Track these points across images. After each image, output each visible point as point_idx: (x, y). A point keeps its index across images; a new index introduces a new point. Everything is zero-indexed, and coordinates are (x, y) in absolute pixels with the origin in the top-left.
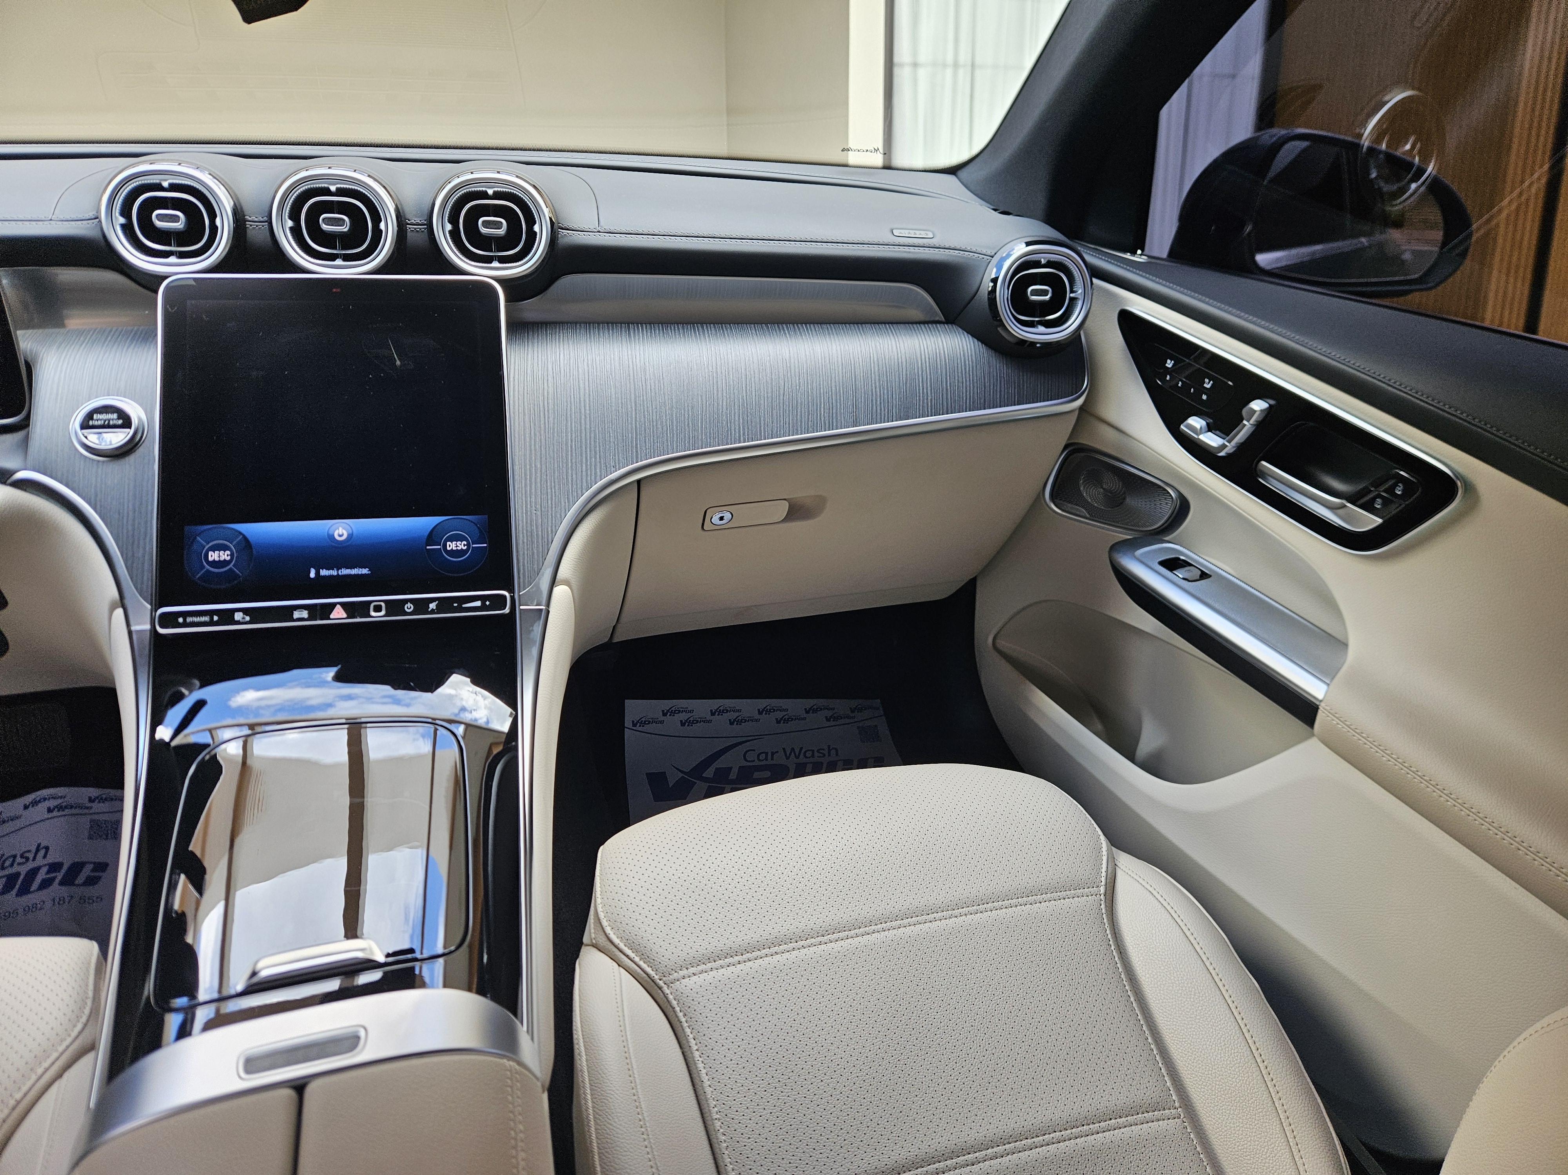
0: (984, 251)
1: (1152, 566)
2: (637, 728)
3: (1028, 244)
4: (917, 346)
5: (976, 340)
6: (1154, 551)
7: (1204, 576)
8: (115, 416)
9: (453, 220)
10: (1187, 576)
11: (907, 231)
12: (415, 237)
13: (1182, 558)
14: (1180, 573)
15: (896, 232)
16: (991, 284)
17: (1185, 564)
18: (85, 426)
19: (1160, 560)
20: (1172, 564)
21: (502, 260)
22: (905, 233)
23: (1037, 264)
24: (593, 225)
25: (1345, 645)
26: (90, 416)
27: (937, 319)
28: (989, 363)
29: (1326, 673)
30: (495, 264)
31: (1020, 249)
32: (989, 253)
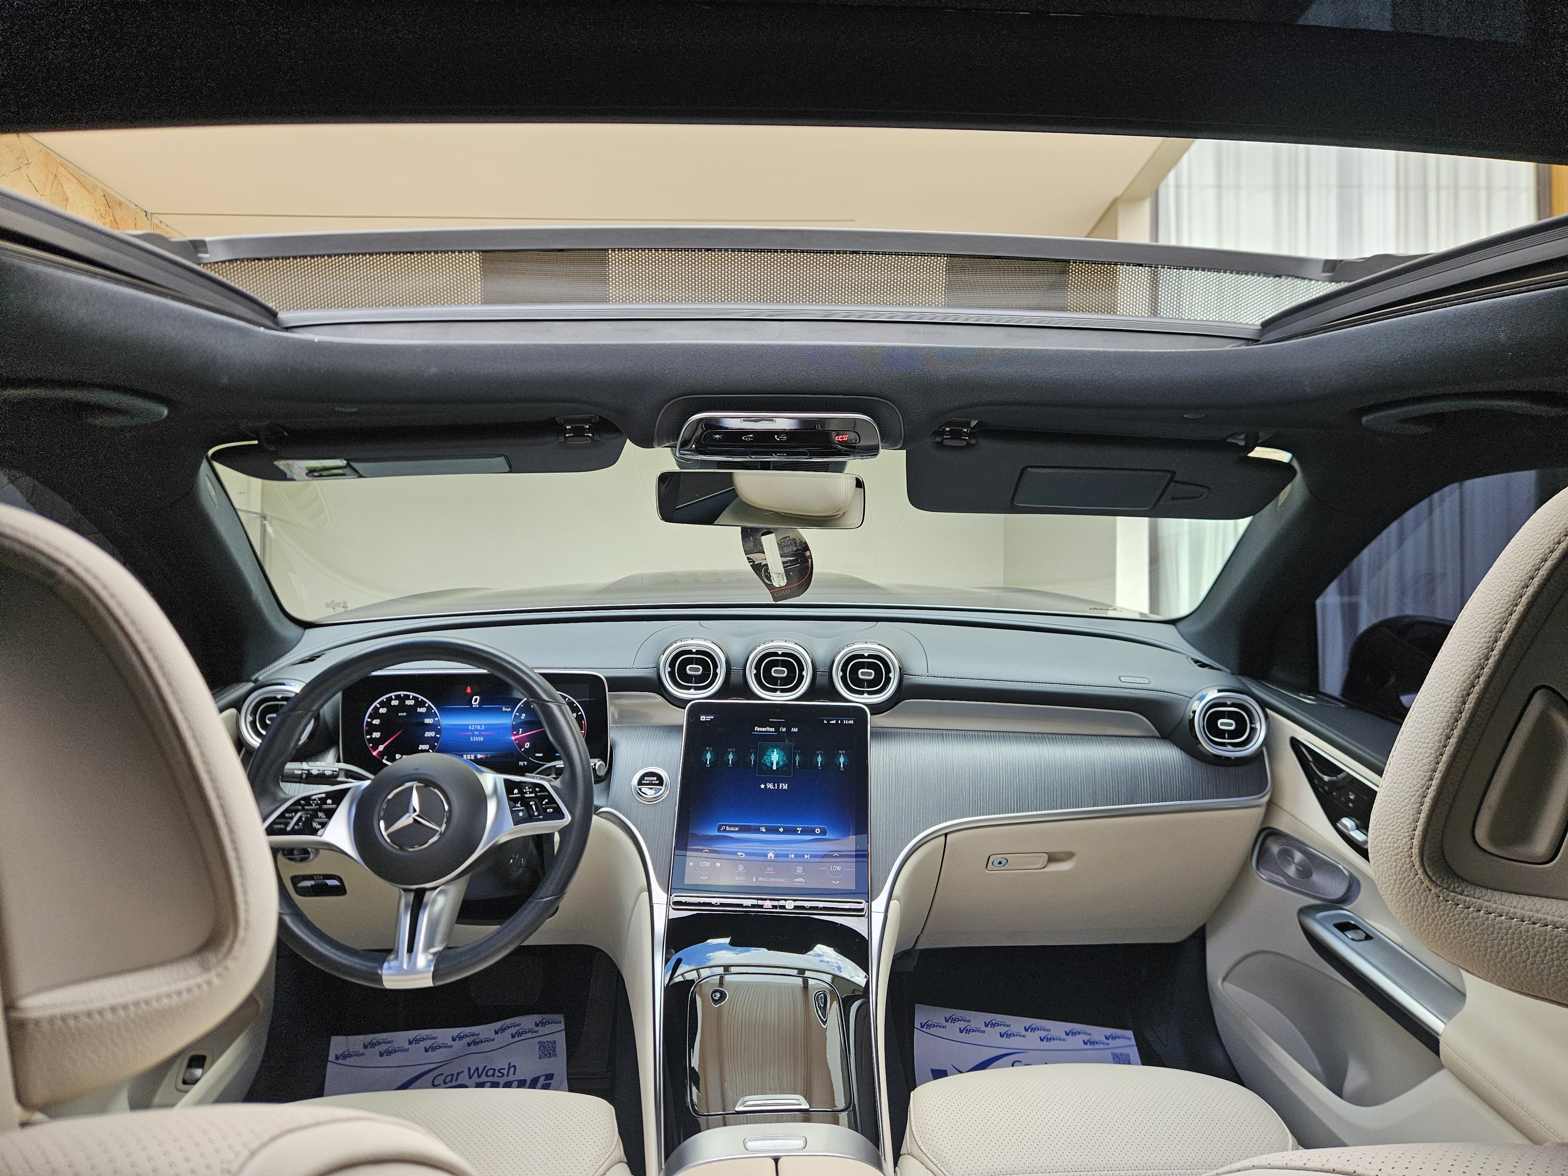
0: (1185, 694)
1: (1328, 927)
2: (924, 1029)
3: (1219, 691)
4: (1139, 754)
5: (1183, 752)
6: (1330, 916)
7: (1368, 937)
8: (655, 778)
9: (844, 670)
10: (1355, 937)
11: (1130, 678)
12: (822, 680)
13: (1352, 922)
14: (1350, 934)
15: (1122, 679)
16: (1192, 715)
17: (1354, 927)
18: (640, 783)
19: (1336, 922)
20: (1344, 927)
21: (870, 693)
22: (1129, 679)
23: (1224, 705)
24: (924, 672)
25: (1463, 995)
26: (642, 778)
27: (1154, 735)
28: (1192, 768)
29: (1447, 1014)
30: (866, 695)
31: (1213, 694)
32: (1189, 695)
